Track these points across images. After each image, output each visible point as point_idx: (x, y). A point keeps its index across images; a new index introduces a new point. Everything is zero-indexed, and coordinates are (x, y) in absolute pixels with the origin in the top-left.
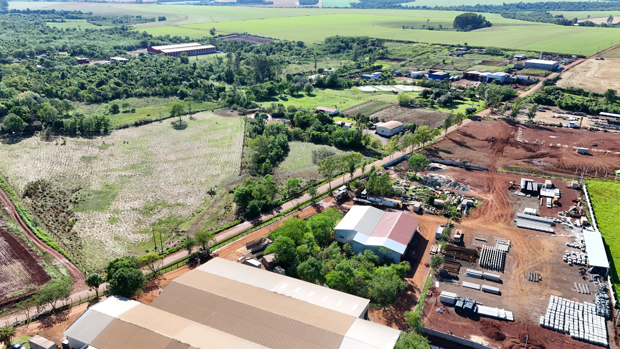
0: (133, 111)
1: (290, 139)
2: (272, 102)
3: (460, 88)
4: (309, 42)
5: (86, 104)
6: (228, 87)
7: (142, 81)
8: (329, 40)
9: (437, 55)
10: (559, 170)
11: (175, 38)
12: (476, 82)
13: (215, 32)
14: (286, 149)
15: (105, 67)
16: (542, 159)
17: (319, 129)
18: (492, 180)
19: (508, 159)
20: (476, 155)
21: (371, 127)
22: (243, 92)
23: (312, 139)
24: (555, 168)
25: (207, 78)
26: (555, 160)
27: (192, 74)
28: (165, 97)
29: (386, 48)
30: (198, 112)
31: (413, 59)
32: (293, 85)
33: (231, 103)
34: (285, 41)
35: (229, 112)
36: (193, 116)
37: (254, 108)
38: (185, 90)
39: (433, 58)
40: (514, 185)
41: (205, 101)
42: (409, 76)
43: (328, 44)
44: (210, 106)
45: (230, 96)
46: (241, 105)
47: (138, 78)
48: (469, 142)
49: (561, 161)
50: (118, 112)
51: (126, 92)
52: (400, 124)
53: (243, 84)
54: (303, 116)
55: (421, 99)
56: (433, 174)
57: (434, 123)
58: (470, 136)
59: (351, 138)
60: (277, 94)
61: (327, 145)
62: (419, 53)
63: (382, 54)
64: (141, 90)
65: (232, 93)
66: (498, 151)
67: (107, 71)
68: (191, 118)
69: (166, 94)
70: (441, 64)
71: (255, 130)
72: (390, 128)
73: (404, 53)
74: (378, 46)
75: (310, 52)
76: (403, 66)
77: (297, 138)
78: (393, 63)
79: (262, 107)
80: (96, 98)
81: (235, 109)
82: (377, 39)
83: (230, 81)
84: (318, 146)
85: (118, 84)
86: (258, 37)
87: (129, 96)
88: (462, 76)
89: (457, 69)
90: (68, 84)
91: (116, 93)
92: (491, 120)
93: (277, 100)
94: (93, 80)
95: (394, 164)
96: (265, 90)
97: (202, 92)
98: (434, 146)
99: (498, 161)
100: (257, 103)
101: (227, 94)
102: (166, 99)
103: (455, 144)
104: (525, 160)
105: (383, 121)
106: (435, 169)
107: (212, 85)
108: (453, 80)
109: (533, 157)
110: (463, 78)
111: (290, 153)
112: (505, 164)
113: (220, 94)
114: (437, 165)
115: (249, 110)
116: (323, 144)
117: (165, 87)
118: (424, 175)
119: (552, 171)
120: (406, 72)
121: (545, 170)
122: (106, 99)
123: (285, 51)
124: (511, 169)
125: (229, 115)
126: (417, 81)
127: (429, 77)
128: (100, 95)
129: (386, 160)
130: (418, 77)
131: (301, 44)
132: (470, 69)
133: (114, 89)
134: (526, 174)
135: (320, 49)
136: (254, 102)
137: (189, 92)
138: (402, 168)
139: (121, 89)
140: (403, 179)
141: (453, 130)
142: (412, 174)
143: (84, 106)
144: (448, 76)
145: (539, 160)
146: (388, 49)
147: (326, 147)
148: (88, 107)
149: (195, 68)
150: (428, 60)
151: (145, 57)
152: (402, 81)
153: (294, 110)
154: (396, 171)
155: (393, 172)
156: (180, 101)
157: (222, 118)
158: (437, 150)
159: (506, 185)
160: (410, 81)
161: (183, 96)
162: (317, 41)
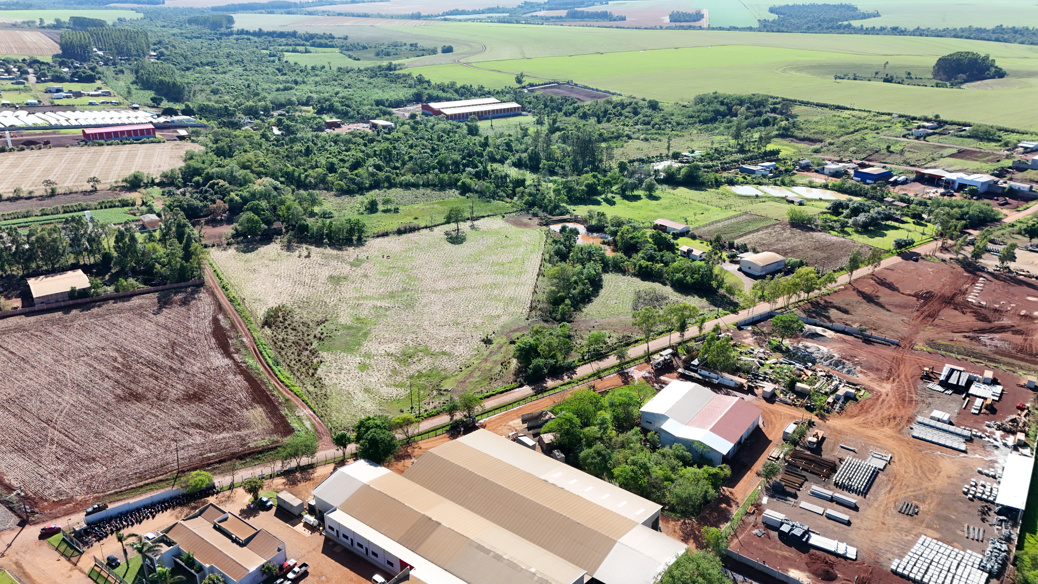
0: (396, 211)
1: (605, 270)
2: (592, 207)
3: (902, 200)
4: (667, 103)
5: (335, 195)
6: (530, 178)
7: (410, 165)
8: (700, 100)
9: (881, 136)
10: (1019, 355)
11: (463, 87)
12: (934, 190)
13: (524, 79)
14: (596, 284)
15: (363, 138)
16: (997, 336)
17: (651, 258)
18: (898, 362)
19: (939, 330)
20: (889, 319)
21: (733, 260)
22: (550, 187)
23: (639, 272)
24: (1013, 352)
25: (502, 161)
26: (1018, 339)
27: (481, 155)
28: (440, 190)
29: (796, 116)
30: (483, 217)
31: (836, 141)
32: (626, 180)
33: (531, 205)
34: (631, 97)
35: (525, 219)
36: (475, 223)
37: (562, 214)
38: (468, 181)
39: (871, 140)
40: (932, 373)
41: (494, 199)
42: (821, 171)
43: (699, 107)
44: (500, 208)
45: (530, 194)
46: (545, 209)
47: (406, 158)
48: (885, 295)
49: (1028, 342)
50: (376, 211)
51: (388, 179)
52: (779, 258)
53: (552, 173)
54: (630, 235)
55: (829, 216)
56: (809, 344)
57: (837, 259)
58: (891, 287)
59: (696, 276)
60: (600, 194)
61: (660, 282)
62: (848, 131)
63: (786, 129)
64: (409, 178)
65: (533, 191)
66: (929, 316)
67: (365, 145)
68: (472, 227)
69: (442, 186)
70: (883, 152)
71: (558, 253)
72: (761, 264)
73: (822, 128)
74: (782, 114)
75: (665, 120)
76: (816, 151)
77: (618, 268)
78: (802, 145)
79: (575, 213)
80: (349, 187)
81: (535, 215)
82: (784, 100)
83: (535, 169)
84: (647, 283)
85: (378, 168)
86: (589, 88)
87: (392, 185)
88: (913, 176)
89: (909, 164)
90: (314, 163)
91: (375, 181)
92: (937, 260)
93: (598, 203)
94: (346, 159)
95: (754, 322)
96: (583, 187)
97: (492, 187)
98: (827, 298)
99: (922, 332)
100: (568, 207)
101: (527, 190)
102: (442, 193)
103: (860, 299)
104: (967, 334)
105: (755, 251)
106: (814, 336)
107: (506, 176)
108: (895, 183)
109: (983, 331)
110: (914, 181)
111: (602, 292)
112: (931, 337)
113: (517, 190)
114: (819, 330)
115: (555, 218)
116: (654, 281)
117: (441, 175)
118: (795, 345)
119: (1006, 356)
120: (819, 165)
121: (996, 353)
122: (361, 189)
123: (626, 117)
124: (938, 347)
125: (526, 225)
126: (832, 181)
127: (855, 176)
128: (354, 183)
129: (743, 315)
130: (836, 174)
131: (654, 106)
132: (933, 164)
133: (372, 175)
134: (959, 357)
135: (683, 115)
136: (564, 204)
137: (473, 185)
138: (765, 329)
139: (382, 175)
140: (762, 347)
141: (865, 274)
142: (776, 340)
143: (332, 199)
144: (889, 174)
145: (992, 336)
146: (800, 119)
147: (657, 286)
148: (338, 200)
149: (485, 144)
150: (862, 144)
151: (417, 123)
152: (806, 181)
153: (619, 224)
154: (754, 333)
155: (749, 335)
156: (460, 197)
157: (514, 229)
158: (828, 306)
159: (919, 371)
160: (819, 179)
161: (465, 190)
162: (682, 100)
